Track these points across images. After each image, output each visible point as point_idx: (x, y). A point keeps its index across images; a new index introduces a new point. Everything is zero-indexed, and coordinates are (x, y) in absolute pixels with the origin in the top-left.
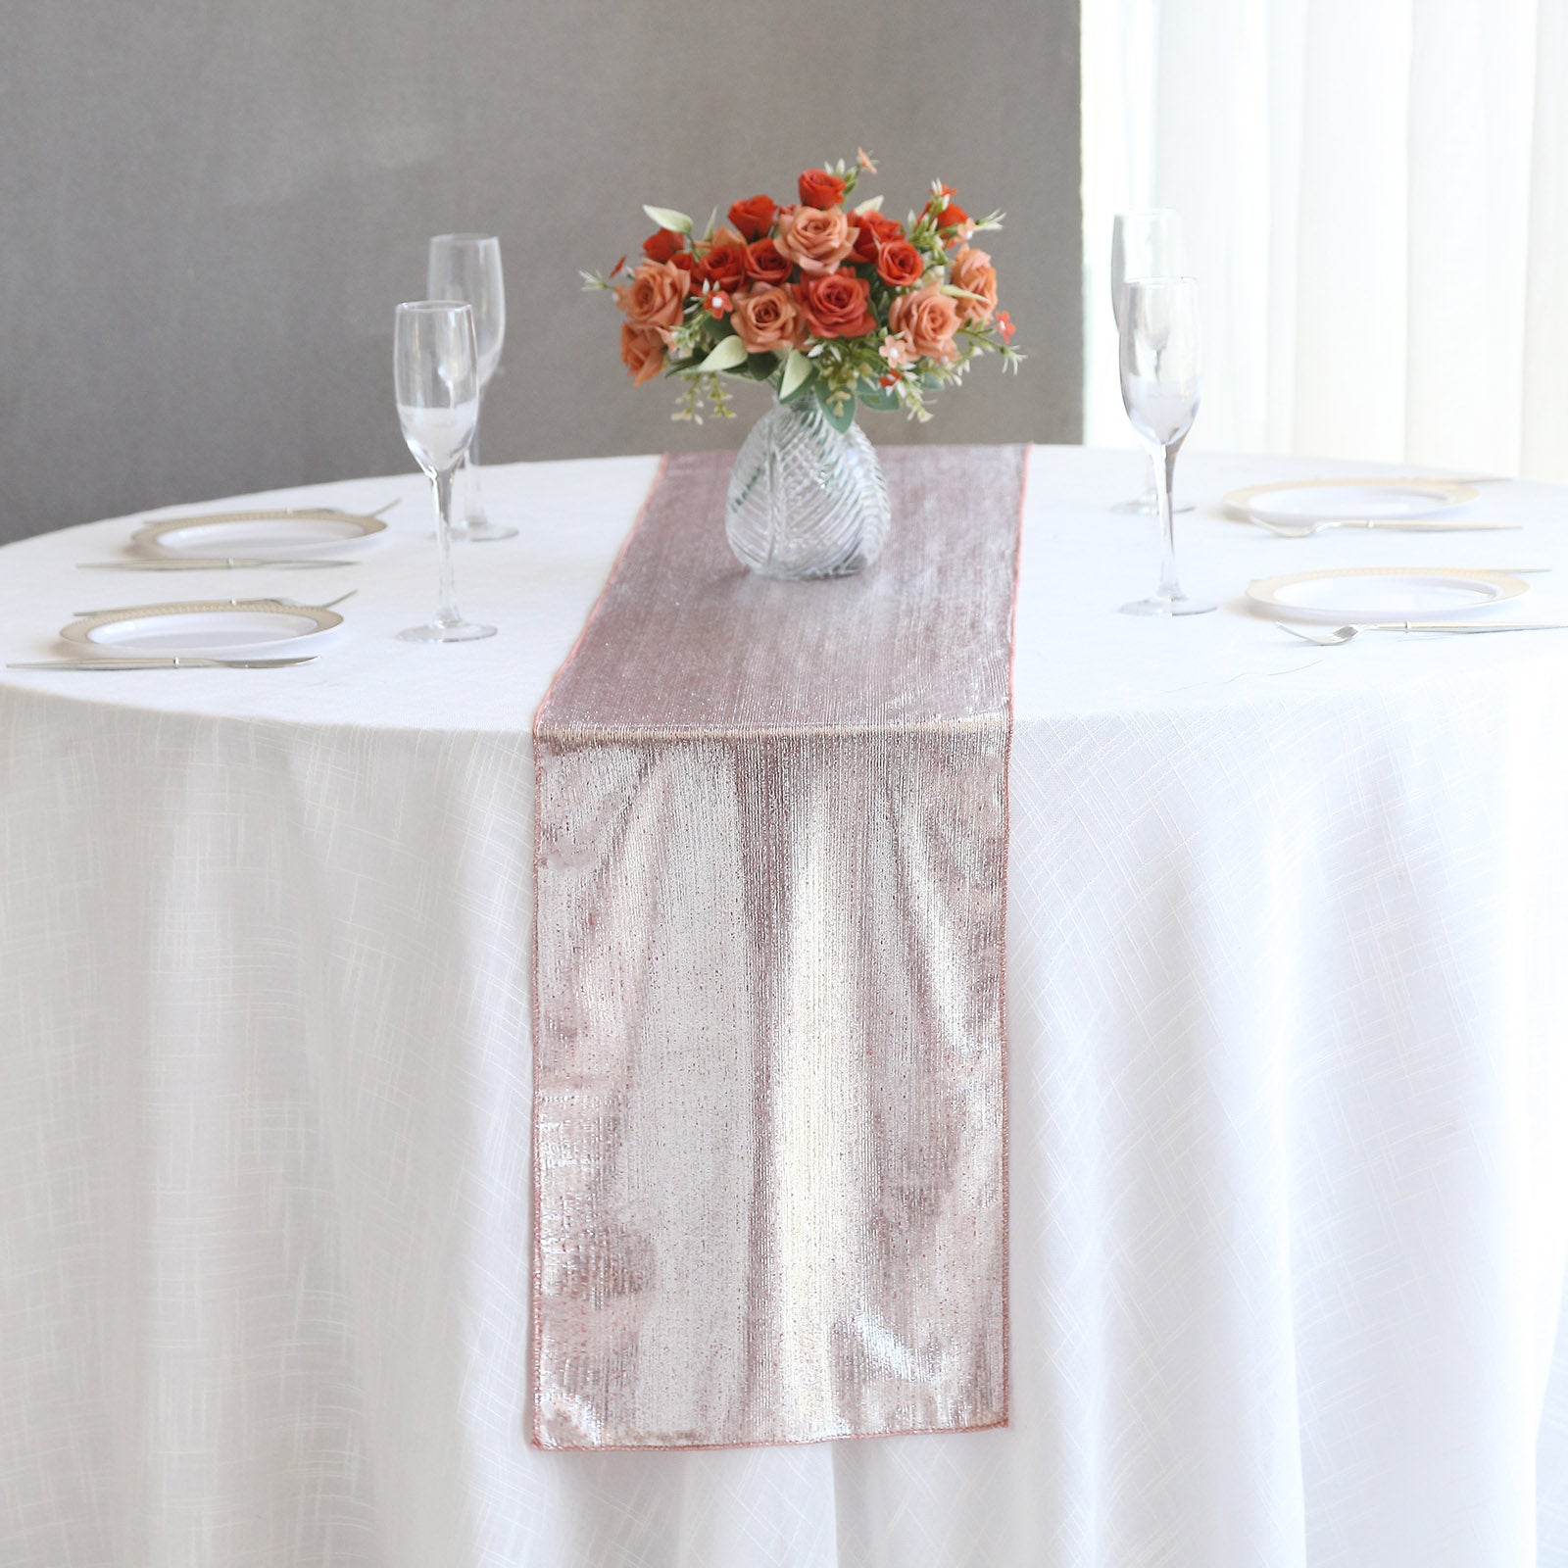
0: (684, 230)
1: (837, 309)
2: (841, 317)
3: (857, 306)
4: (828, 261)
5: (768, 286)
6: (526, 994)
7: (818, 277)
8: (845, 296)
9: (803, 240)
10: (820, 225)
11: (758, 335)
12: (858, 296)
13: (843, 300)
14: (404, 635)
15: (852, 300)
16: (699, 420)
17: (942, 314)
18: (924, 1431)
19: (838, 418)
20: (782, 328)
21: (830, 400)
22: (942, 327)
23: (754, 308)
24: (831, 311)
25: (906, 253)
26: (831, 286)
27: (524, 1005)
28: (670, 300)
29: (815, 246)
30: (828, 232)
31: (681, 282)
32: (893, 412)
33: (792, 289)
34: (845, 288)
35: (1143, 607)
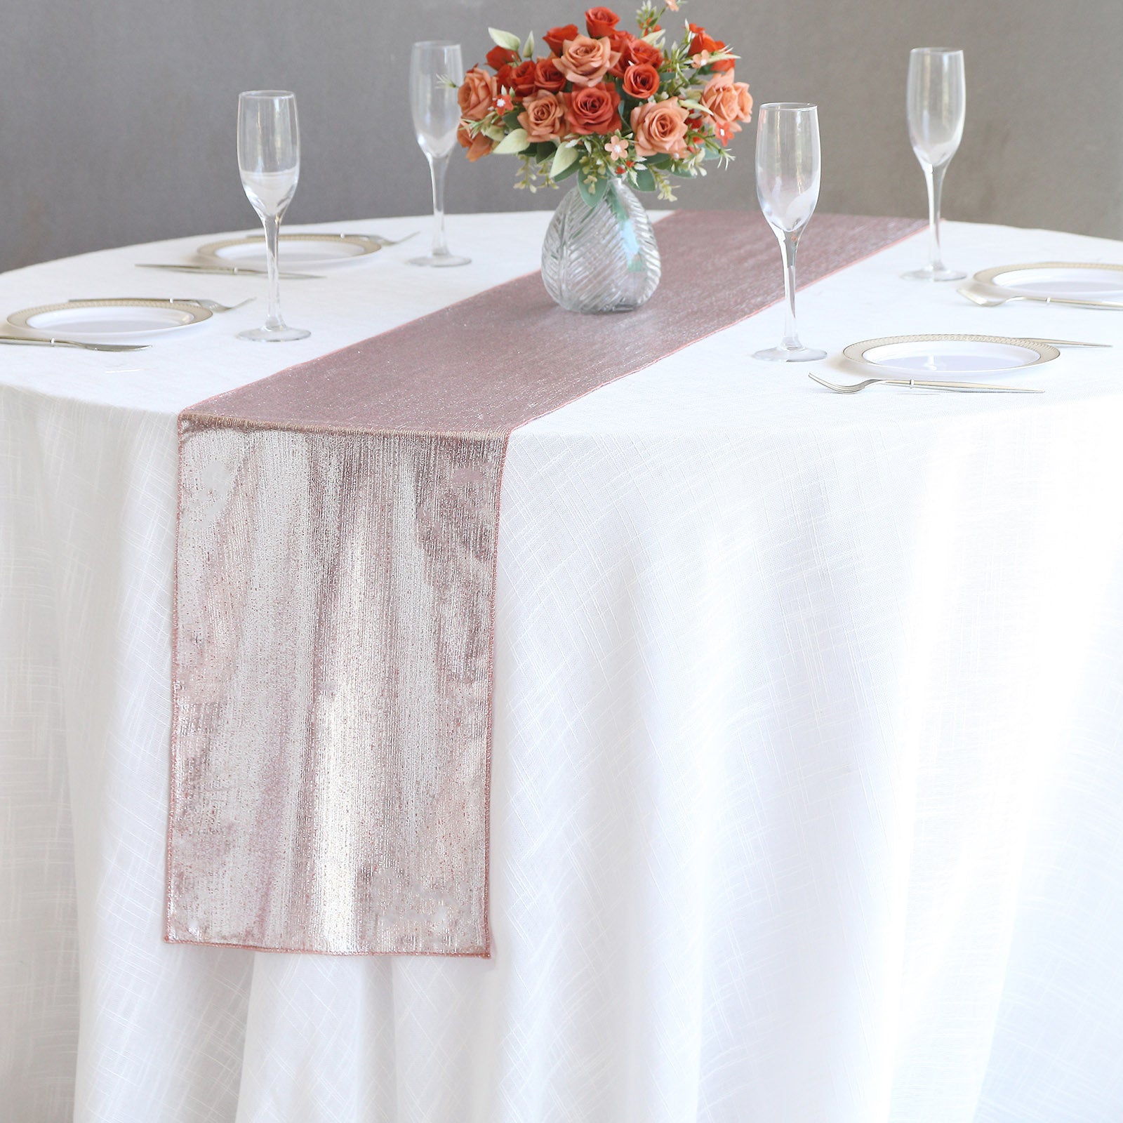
0: (514, 49)
1: (590, 114)
2: (593, 120)
3: (606, 112)
4: (591, 77)
5: (548, 93)
6: (168, 611)
7: (579, 87)
8: (597, 104)
9: (573, 61)
10: (588, 49)
11: (534, 129)
12: (607, 104)
13: (596, 107)
14: (241, 335)
15: (602, 107)
16: (533, 189)
17: (672, 121)
18: (423, 953)
19: (591, 194)
20: (553, 125)
21: (586, 181)
22: (671, 131)
23: (533, 110)
24: (585, 115)
25: (647, 74)
26: (589, 96)
27: (165, 619)
28: (484, 99)
29: (581, 65)
30: (591, 55)
31: (491, 85)
32: (651, 192)
33: (564, 96)
34: (599, 99)
35: (772, 353)
